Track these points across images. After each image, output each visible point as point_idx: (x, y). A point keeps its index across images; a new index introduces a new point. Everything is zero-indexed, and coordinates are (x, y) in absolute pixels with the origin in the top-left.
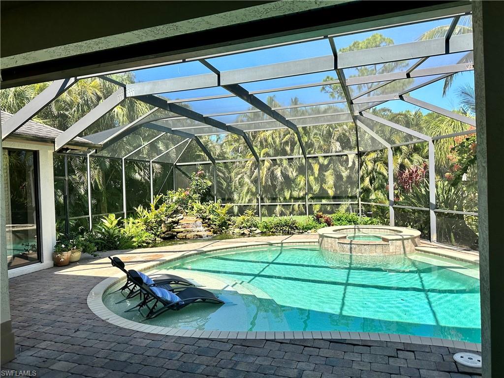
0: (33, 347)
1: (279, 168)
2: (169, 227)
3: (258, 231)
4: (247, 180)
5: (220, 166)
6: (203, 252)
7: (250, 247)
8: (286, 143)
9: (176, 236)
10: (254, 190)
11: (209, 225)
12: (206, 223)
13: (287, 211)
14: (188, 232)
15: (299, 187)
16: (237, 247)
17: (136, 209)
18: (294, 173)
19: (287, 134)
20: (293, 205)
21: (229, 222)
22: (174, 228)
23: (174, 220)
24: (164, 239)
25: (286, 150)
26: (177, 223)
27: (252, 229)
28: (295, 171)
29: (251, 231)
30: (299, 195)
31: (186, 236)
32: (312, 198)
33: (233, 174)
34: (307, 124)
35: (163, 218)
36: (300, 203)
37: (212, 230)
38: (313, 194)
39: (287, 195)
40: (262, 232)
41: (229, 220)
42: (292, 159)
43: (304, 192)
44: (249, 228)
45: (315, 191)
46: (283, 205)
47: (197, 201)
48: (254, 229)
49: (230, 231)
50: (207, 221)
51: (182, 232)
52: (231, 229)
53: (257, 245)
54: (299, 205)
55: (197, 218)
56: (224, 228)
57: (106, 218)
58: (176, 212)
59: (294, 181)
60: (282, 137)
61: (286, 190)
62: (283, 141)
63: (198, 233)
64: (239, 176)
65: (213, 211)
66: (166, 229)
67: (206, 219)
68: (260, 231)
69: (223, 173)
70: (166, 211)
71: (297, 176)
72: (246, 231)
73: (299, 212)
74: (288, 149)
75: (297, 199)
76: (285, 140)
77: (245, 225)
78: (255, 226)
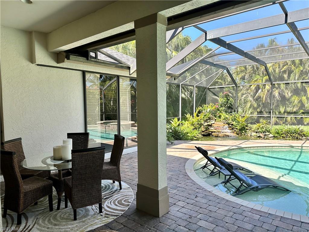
0: (175, 204)
1: (277, 90)
2: (206, 128)
3: (271, 135)
4: (250, 98)
5: (230, 89)
6: (241, 148)
7: (276, 147)
8: (285, 72)
9: (211, 134)
10: (256, 105)
11: (233, 129)
12: (230, 127)
13: (281, 122)
14: (219, 132)
15: (294, 104)
16: (265, 147)
17: (186, 115)
18: (289, 94)
19: (285, 65)
20: (286, 117)
21: (247, 127)
22: (209, 129)
23: (209, 123)
24: (204, 135)
25: (284, 77)
26: (211, 126)
27: (266, 134)
28: (290, 92)
29: (265, 135)
30: (292, 110)
31: (218, 135)
32: (303, 113)
33: (240, 94)
34: (304, 57)
35: (203, 122)
36: (292, 116)
37: (235, 132)
38: (304, 110)
39: (282, 110)
40: (274, 136)
41: (246, 126)
42: (289, 83)
43: (297, 109)
44: (263, 133)
45: (306, 108)
46: (277, 117)
47: (223, 112)
48: (267, 133)
49: (248, 134)
50: (231, 126)
51: (215, 132)
52: (249, 132)
53: (281, 146)
54: (291, 117)
55: (224, 123)
56: (243, 131)
57: (173, 120)
58: (210, 119)
59: (288, 100)
60: (281, 68)
61: (281, 107)
62: (282, 70)
63: (226, 134)
64: (245, 96)
65: (235, 119)
66: (204, 130)
67: (230, 125)
68: (273, 136)
69: (232, 94)
70: (204, 117)
71: (292, 96)
72: (261, 135)
73: (291, 123)
74: (286, 76)
75: (289, 113)
76: (283, 69)
77: (261, 131)
78: (269, 132)
